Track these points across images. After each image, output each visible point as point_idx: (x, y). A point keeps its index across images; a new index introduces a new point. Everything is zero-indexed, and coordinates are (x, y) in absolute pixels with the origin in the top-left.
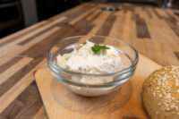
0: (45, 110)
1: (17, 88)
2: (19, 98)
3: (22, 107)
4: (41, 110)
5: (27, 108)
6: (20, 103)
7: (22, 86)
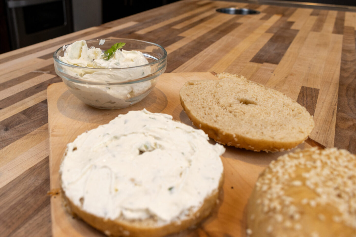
0: (48, 126)
1: (24, 103)
2: (24, 112)
3: (24, 120)
4: (44, 126)
5: (29, 122)
6: (23, 117)
7: (30, 102)
